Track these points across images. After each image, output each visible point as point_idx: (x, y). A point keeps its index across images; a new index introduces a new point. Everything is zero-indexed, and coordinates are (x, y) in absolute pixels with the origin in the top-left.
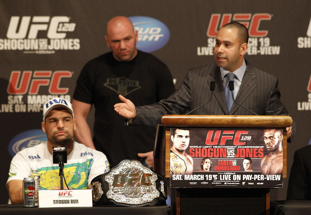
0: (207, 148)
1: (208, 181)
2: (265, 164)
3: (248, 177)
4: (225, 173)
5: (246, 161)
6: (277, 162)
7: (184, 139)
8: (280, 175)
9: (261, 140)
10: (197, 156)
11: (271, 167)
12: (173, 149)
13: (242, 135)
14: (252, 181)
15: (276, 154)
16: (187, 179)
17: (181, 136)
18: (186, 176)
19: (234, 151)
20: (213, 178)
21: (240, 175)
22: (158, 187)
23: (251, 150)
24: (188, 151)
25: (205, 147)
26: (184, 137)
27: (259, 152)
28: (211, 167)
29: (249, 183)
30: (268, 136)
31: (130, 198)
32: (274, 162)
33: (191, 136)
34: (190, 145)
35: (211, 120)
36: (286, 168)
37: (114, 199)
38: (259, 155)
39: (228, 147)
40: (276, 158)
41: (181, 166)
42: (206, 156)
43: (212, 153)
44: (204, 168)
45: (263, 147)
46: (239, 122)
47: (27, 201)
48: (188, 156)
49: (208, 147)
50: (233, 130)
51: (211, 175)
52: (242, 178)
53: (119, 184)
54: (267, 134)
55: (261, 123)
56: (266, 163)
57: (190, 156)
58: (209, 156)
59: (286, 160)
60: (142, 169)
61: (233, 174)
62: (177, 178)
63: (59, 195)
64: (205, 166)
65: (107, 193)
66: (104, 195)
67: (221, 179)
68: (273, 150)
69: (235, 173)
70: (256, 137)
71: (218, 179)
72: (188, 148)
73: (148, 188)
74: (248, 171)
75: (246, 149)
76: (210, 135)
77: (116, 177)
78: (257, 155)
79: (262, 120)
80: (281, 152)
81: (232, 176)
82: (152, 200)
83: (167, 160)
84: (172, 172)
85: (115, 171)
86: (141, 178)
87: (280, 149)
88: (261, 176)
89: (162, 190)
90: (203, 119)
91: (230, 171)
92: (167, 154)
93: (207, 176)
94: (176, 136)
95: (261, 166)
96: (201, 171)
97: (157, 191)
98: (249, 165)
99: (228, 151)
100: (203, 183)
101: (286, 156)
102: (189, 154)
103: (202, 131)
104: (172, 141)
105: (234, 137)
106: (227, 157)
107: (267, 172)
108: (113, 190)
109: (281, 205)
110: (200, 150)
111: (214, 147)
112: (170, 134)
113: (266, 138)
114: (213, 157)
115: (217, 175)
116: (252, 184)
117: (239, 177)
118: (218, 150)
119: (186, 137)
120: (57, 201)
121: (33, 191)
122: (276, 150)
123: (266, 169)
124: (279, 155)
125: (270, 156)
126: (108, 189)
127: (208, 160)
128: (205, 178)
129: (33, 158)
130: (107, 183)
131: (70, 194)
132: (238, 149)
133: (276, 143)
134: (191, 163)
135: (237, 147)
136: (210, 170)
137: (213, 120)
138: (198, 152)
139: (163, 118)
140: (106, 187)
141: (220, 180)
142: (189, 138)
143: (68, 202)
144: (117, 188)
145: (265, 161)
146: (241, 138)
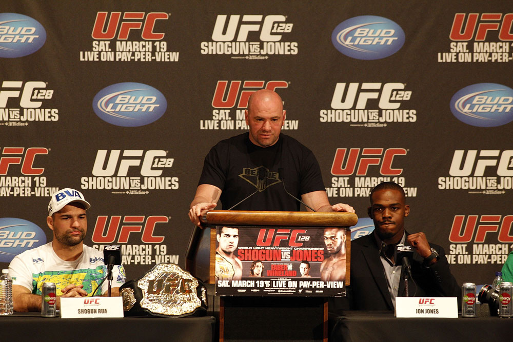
0: (259, 250)
1: (259, 288)
2: (325, 269)
3: (305, 284)
4: (279, 279)
5: (303, 266)
6: (339, 266)
7: (232, 239)
8: (342, 282)
9: (321, 240)
10: (246, 259)
11: (331, 272)
12: (219, 250)
13: (299, 235)
14: (311, 288)
15: (338, 257)
16: (235, 286)
17: (228, 236)
18: (233, 282)
19: (289, 253)
20: (265, 285)
21: (296, 282)
22: (199, 294)
23: (310, 252)
24: (236, 253)
25: (256, 248)
26: (232, 237)
27: (319, 255)
28: (262, 272)
29: (307, 291)
30: (329, 236)
31: (168, 308)
32: (335, 267)
33: (240, 236)
34: (238, 246)
35: (264, 216)
36: (349, 273)
37: (149, 308)
38: (319, 258)
39: (283, 248)
40: (338, 261)
41: (228, 271)
42: (257, 259)
43: (264, 256)
44: (255, 273)
45: (323, 249)
46: (297, 219)
47: (47, 310)
48: (237, 259)
49: (259, 248)
50: (289, 228)
51: (263, 282)
52: (298, 284)
53: (155, 291)
54: (328, 234)
55: (322, 221)
56: (327, 268)
57: (239, 259)
58: (260, 259)
59: (349, 264)
60: (180, 274)
61: (288, 280)
62: (223, 284)
63: (85, 303)
64: (256, 271)
65: (141, 302)
66: (137, 304)
67: (274, 286)
68: (334, 252)
69: (290, 280)
70: (316, 237)
71: (271, 286)
72: (237, 250)
73: (188, 296)
74: (305, 277)
75: (303, 250)
76: (262, 234)
77: (151, 283)
78: (316, 258)
79: (323, 217)
80: (344, 255)
81: (287, 282)
82: (192, 310)
83: (211, 264)
84: (218, 278)
85: (149, 276)
86: (180, 284)
87: (343, 251)
88: (321, 282)
89: (204, 299)
90: (255, 216)
91: (284, 277)
92: (212, 256)
93: (258, 282)
94: (222, 235)
95: (321, 271)
96: (251, 277)
97: (198, 300)
98: (306, 270)
99: (282, 253)
100: (253, 290)
101: (349, 259)
102: (237, 256)
103: (253, 230)
104: (218, 240)
105: (289, 237)
106: (282, 260)
107: (328, 278)
108: (148, 298)
109: (343, 317)
110: (250, 252)
111: (266, 248)
112: (215, 233)
113: (327, 238)
114: (266, 260)
115: (269, 282)
116: (310, 292)
117: (295, 284)
118: (271, 252)
119: (235, 236)
120: (82, 311)
121: (54, 299)
122: (337, 253)
123: (326, 275)
124: (342, 258)
125: (331, 260)
126: (142, 297)
127: (259, 264)
128: (256, 284)
129: (37, 262)
130: (140, 290)
131: (97, 302)
132: (294, 252)
133: (338, 244)
134: (240, 267)
135: (293, 249)
136: (262, 276)
137: (267, 217)
138: (248, 255)
139: (209, 214)
140: (139, 294)
141: (272, 287)
142: (238, 238)
143: (95, 312)
144: (152, 295)
145: (325, 265)
146: (298, 238)
